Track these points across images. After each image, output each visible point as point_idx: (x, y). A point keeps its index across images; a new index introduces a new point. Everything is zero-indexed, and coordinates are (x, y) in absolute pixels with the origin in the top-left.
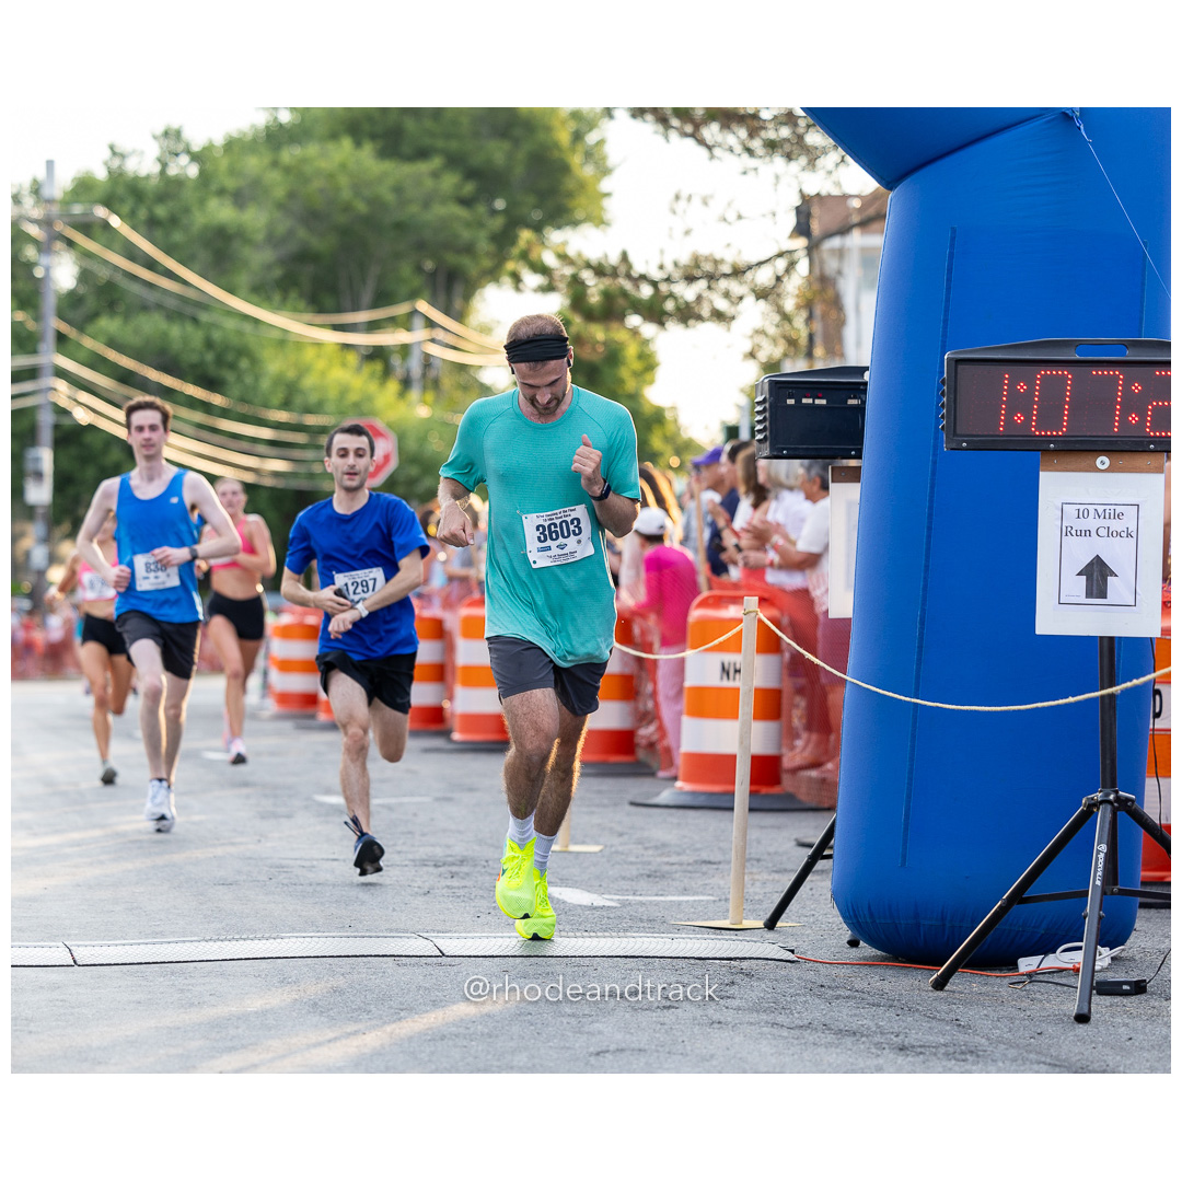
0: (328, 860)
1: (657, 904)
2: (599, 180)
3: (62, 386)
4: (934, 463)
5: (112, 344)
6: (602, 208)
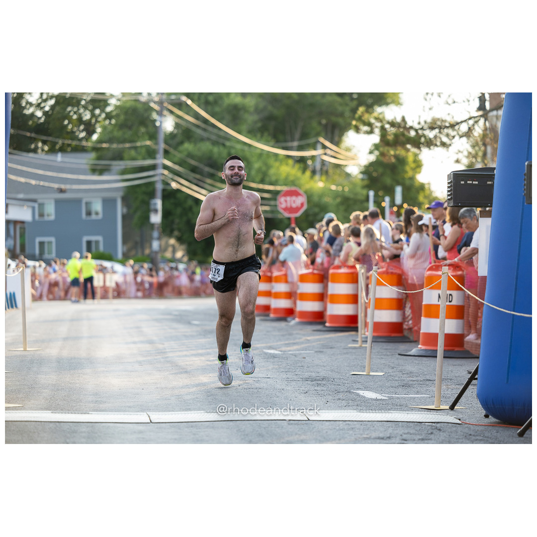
0: (265, 378)
1: (405, 398)
3: (166, 172)
5: (189, 155)
6: (399, 98)
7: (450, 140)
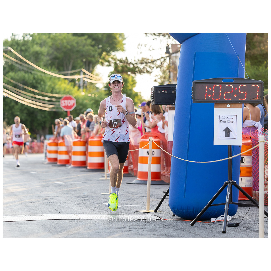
0: (56, 197)
1: (130, 206)
2: (123, 41)
4: (191, 106)
5: (12, 78)
7: (152, 69)
